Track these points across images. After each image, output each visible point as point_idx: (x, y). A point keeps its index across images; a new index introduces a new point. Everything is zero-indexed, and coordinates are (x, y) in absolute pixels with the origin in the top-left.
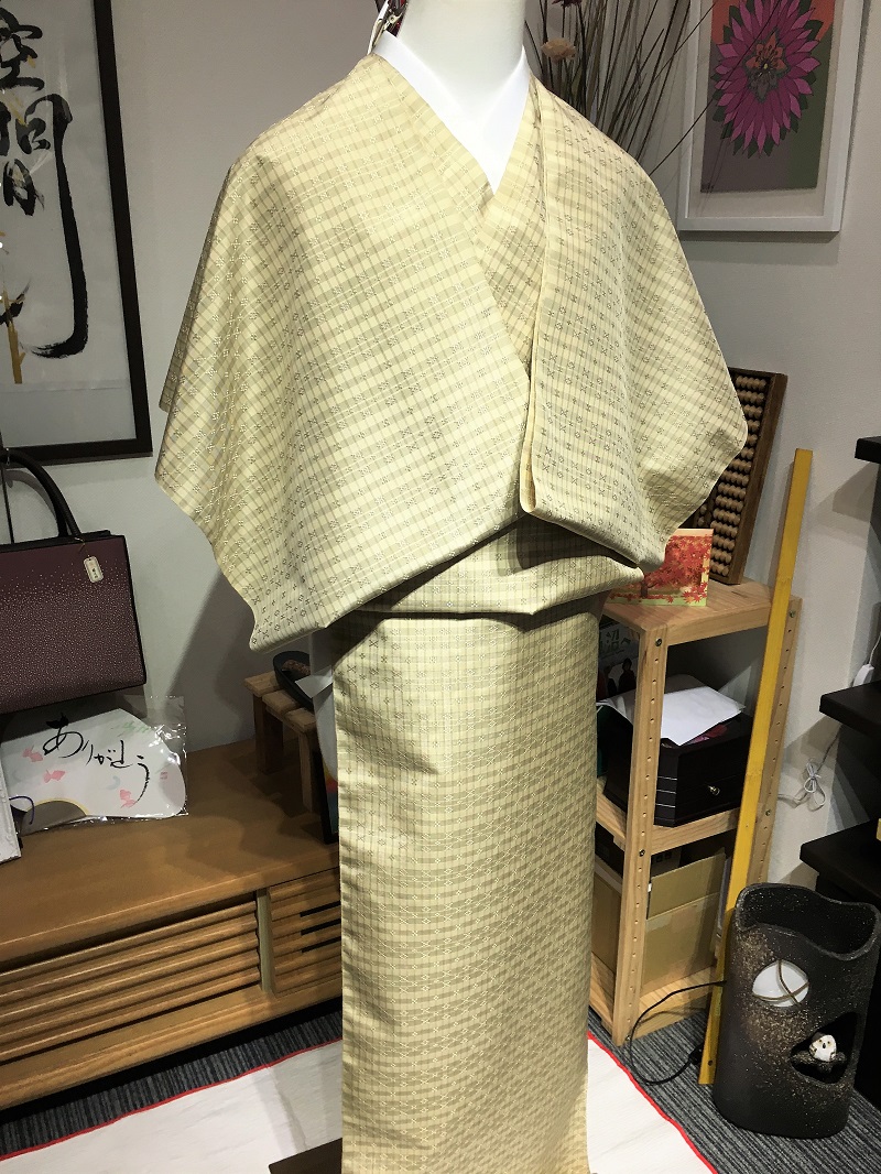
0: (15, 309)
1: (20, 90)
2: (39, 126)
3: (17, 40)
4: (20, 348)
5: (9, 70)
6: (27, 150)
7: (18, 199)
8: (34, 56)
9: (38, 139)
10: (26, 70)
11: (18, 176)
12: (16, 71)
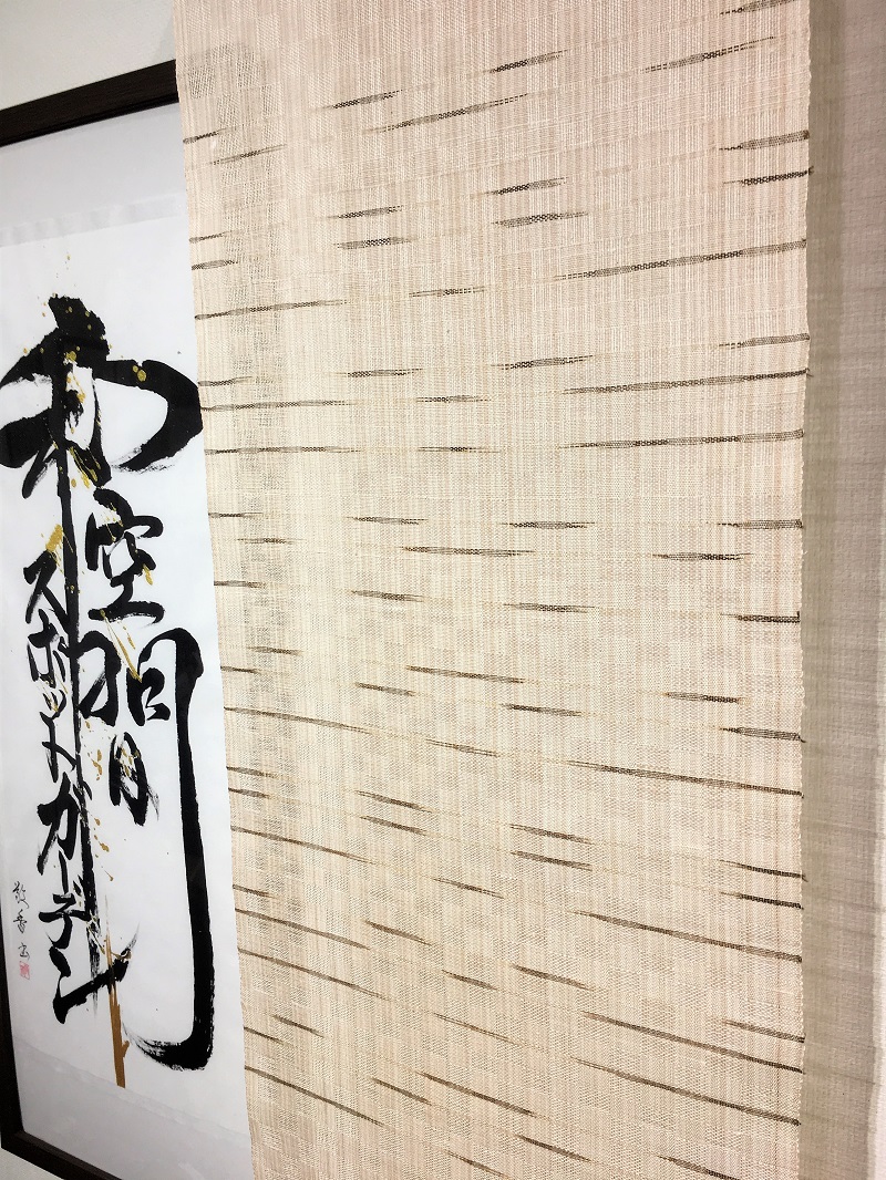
0: (119, 969)
1: (132, 621)
2: (154, 680)
3: (131, 540)
4: (122, 1031)
5: (120, 589)
6: (140, 719)
7: (127, 797)
8: (152, 566)
9: (155, 701)
10: (142, 590)
11: (127, 761)
12: (128, 591)
